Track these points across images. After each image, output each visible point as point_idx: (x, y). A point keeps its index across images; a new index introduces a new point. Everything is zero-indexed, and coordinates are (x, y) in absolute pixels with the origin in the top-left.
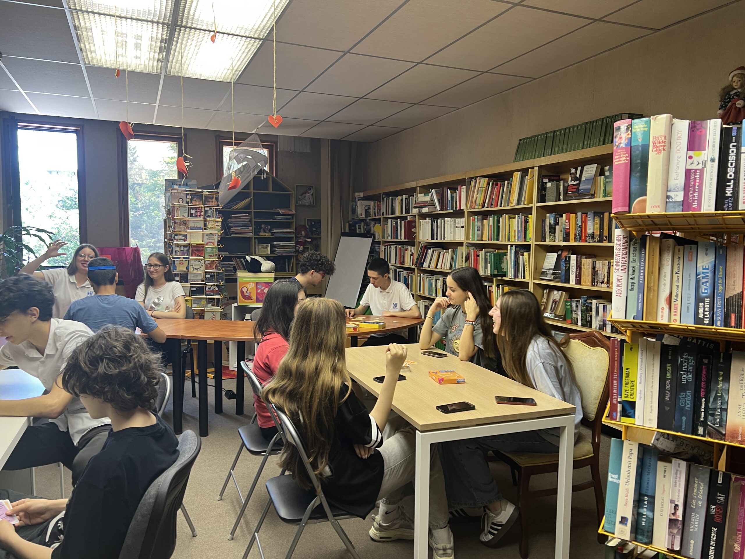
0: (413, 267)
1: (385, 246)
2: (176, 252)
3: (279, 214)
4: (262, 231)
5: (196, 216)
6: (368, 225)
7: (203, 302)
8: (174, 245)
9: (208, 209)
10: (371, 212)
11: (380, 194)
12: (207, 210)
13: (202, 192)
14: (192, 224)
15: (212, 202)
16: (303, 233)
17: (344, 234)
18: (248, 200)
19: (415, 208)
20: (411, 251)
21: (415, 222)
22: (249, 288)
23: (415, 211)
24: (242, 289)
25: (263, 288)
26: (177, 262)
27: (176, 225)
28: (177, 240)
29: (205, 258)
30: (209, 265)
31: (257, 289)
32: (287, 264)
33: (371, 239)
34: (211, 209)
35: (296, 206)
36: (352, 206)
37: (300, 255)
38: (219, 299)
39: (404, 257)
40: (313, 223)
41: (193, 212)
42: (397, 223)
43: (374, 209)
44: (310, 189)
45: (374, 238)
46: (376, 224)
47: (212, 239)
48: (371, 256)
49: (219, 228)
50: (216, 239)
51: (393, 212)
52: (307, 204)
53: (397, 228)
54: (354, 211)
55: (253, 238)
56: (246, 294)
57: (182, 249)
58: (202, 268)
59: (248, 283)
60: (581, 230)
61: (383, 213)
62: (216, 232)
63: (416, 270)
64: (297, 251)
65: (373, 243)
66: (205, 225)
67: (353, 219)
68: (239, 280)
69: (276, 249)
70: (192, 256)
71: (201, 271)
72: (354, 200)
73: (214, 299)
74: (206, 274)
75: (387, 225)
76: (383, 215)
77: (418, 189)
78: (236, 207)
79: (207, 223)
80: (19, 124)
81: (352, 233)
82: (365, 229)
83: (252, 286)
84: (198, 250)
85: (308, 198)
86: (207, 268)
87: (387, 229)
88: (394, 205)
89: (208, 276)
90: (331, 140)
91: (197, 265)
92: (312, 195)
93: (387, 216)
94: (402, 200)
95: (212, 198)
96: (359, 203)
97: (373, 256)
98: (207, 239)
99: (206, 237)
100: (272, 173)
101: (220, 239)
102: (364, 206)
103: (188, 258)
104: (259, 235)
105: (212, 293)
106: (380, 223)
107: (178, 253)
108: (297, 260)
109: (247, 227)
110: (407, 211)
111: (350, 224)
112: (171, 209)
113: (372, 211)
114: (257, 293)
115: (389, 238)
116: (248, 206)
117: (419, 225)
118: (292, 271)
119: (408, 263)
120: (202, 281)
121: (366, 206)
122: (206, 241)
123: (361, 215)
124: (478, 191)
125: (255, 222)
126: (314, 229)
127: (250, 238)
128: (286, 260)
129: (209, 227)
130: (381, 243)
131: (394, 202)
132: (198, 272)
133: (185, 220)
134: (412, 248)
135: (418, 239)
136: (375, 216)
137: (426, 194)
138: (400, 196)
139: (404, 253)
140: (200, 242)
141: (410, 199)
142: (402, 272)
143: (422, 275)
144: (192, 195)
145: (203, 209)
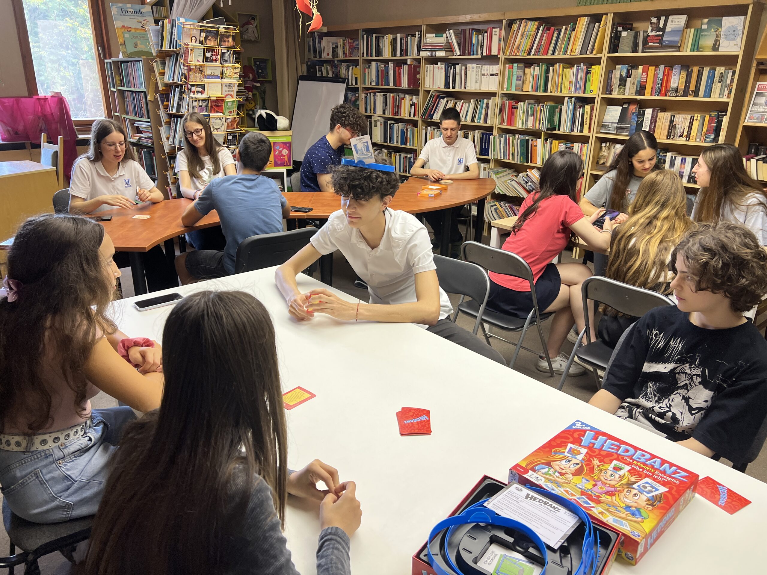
0: (415, 118)
1: (367, 94)
6: (337, 67)
10: (340, 53)
11: (358, 30)
12: (224, 53)
13: (218, 28)
14: (208, 72)
15: (229, 41)
16: (251, 75)
17: (303, 78)
20: (411, 100)
21: (419, 67)
25: (281, 149)
27: (191, 73)
28: (194, 92)
29: (224, 114)
30: (230, 124)
33: (345, 84)
34: (228, 51)
39: (399, 107)
41: (208, 55)
42: (387, 67)
44: (253, 19)
45: (348, 84)
46: (349, 66)
47: (231, 91)
51: (379, 52)
53: (388, 72)
54: (317, 50)
57: (200, 104)
58: (224, 128)
60: (662, 84)
61: (363, 53)
63: (420, 123)
65: (348, 89)
66: (222, 73)
70: (212, 112)
74: (228, 134)
75: (369, 68)
76: (362, 56)
77: (424, 28)
79: (225, 69)
81: (311, 76)
82: (333, 72)
84: (218, 105)
85: (252, 31)
86: (228, 127)
87: (370, 72)
88: (381, 45)
89: (230, 137)
91: (217, 124)
92: (256, 27)
93: (369, 58)
94: (395, 39)
95: (228, 37)
99: (225, 88)
102: (331, 44)
106: (357, 66)
110: (404, 53)
111: (307, 65)
113: (340, 51)
114: (275, 156)
115: (374, 84)
117: (425, 71)
119: (405, 114)
121: (333, 44)
122: (225, 93)
123: (328, 55)
124: (522, 35)
126: (260, 71)
129: (227, 75)
130: (360, 90)
131: (380, 41)
132: (218, 133)
133: (201, 66)
134: (414, 97)
135: (424, 87)
136: (346, 56)
137: (438, 35)
138: (391, 34)
139: (400, 103)
140: (219, 95)
141: (409, 39)
142: (396, 125)
143: (429, 128)
144: (207, 32)
145: (220, 51)
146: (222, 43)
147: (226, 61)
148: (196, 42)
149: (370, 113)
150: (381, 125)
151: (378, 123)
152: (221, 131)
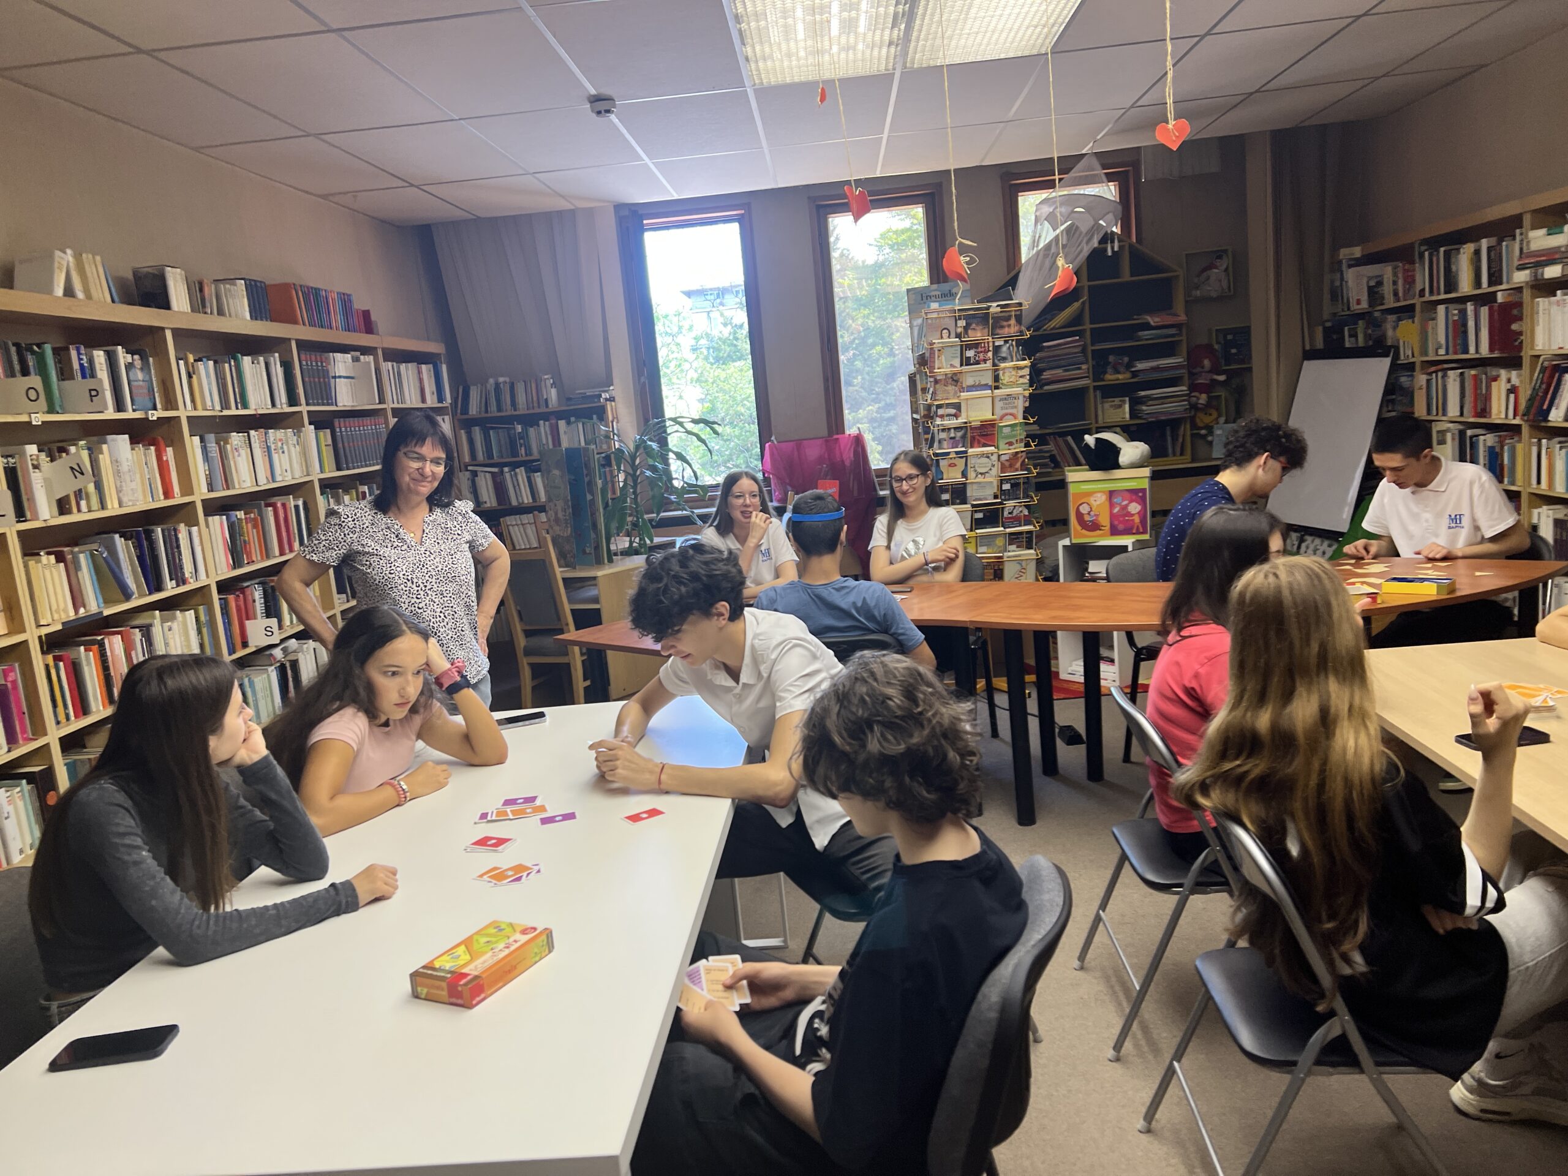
0: (1517, 421)
1: (1430, 374)
2: (940, 442)
3: (1147, 326)
4: (1109, 370)
5: (978, 363)
6: (1377, 324)
7: (1000, 542)
8: (936, 429)
9: (1002, 343)
10: (1386, 296)
11: (1411, 246)
12: (1000, 347)
13: (988, 308)
14: (969, 381)
15: (1009, 326)
16: (1207, 363)
17: (1312, 355)
18: (1076, 305)
19: (1521, 268)
20: (1509, 381)
21: (1519, 305)
22: (1094, 504)
23: (1521, 277)
24: (1078, 509)
25: (1125, 503)
26: (943, 464)
27: (938, 386)
28: (942, 416)
29: (997, 447)
30: (1007, 464)
31: (1112, 506)
32: (1169, 439)
33: (1386, 362)
34: (1006, 342)
35: (1187, 302)
36: (1332, 282)
37: (1200, 415)
38: (1030, 532)
39: (1487, 398)
40: (1230, 337)
41: (970, 353)
42: (1463, 313)
43: (1395, 283)
44: (1220, 257)
45: (1396, 356)
46: (1400, 319)
47: (1012, 408)
48: (1389, 401)
49: (1026, 380)
50: (1021, 405)
51: (1451, 284)
52: (1214, 295)
53: (1465, 325)
54: (1337, 294)
55: (1091, 390)
56: (1087, 518)
57: (952, 435)
58: (994, 472)
59: (1090, 494)
61: (1422, 291)
62: (1019, 390)
63: (1525, 430)
64: (1194, 407)
65: (1395, 368)
66: (996, 379)
67: (1335, 314)
68: (1072, 489)
69: (1144, 408)
70: (972, 447)
71: (992, 478)
72: (1337, 267)
73: (1021, 533)
74: (1002, 482)
75: (1434, 319)
76: (1422, 293)
77: (1527, 220)
78: (1053, 324)
79: (1001, 373)
80: (645, 222)
81: (1334, 350)
82: (1367, 337)
83: (1099, 500)
84: (984, 433)
85: (1216, 280)
86: (1003, 469)
87: (1435, 328)
88: (1454, 268)
89: (1006, 487)
90: (1272, 131)
91: (982, 465)
92: (1226, 270)
93: (1434, 298)
94: (1477, 252)
95: (1008, 319)
96: (1350, 275)
97: (1392, 401)
98: (1002, 408)
99: (999, 405)
100: (1130, 237)
101: (1027, 404)
102: (1365, 280)
103: (966, 452)
104: (1103, 380)
105: (1017, 521)
106: (1413, 317)
107: (945, 444)
108: (1194, 426)
109: (1077, 365)
110: (1495, 278)
111: (1325, 330)
112: (927, 355)
113: (1387, 290)
114: (1112, 516)
115: (1442, 352)
116: (1077, 320)
117: (1534, 312)
118: (1182, 454)
119: (1500, 410)
120: (996, 497)
121: (1370, 278)
122: (999, 412)
123: (1359, 302)
125: (1092, 350)
126: (1234, 351)
127: (1083, 390)
128: (1168, 428)
129: (1005, 382)
130: (1418, 367)
131: (1453, 260)
132: (986, 480)
133: (955, 374)
134: (1514, 374)
135: (1532, 348)
136: (1398, 301)
137: (1552, 232)
138: (1471, 241)
139: (1489, 388)
140: (988, 416)
141: (1504, 248)
142: (1482, 438)
143: (1544, 441)
144: (966, 318)
145: (991, 344)
146: (998, 331)
147: (1004, 359)
148: (949, 337)
149: (1437, 414)
150: (1453, 439)
151: (1449, 436)
152: (991, 476)
